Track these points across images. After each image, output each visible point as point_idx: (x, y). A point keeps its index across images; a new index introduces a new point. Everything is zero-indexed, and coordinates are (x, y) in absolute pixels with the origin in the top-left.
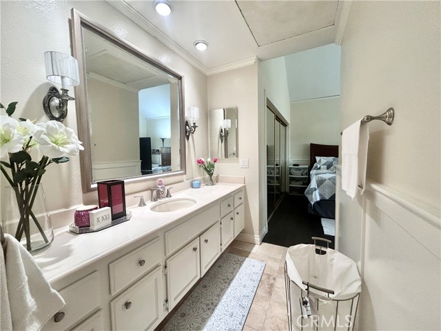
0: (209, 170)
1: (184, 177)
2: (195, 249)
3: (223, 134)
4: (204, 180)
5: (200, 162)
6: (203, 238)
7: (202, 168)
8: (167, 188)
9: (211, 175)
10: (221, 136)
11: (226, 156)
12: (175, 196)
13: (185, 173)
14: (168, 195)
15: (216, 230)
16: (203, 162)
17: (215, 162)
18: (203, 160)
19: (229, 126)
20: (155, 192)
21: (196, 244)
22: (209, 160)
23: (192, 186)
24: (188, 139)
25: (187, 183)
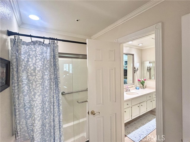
0: (143, 83)
1: (134, 85)
2: (138, 106)
3: (149, 69)
4: (141, 87)
5: (139, 80)
6: (141, 104)
7: (139, 83)
8: (129, 88)
9: (143, 85)
10: (148, 70)
11: (150, 78)
12: (131, 91)
13: (134, 84)
14: (129, 91)
15: (145, 103)
16: (140, 81)
17: (145, 80)
18: (140, 80)
19: (152, 66)
20: (126, 90)
21: (139, 105)
22: (142, 80)
23: (136, 89)
24: (135, 73)
25: (134, 87)
